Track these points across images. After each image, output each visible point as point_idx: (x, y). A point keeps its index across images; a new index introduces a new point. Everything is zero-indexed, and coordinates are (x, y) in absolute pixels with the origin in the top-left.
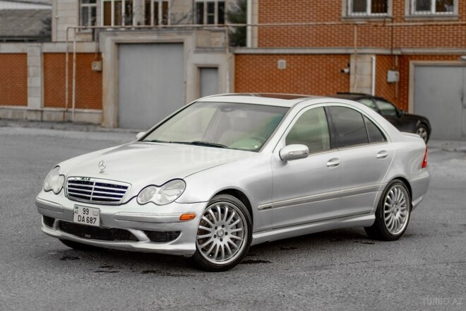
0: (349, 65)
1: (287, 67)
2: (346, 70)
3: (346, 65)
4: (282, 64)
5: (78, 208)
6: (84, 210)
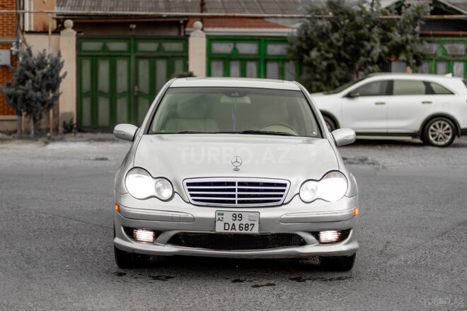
5: (223, 214)
6: (235, 216)
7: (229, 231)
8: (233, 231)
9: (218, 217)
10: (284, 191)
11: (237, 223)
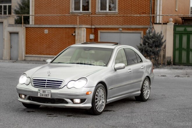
0: (75, 32)
1: (48, 33)
2: (74, 34)
3: (74, 32)
4: (46, 31)
5: (40, 90)
6: (43, 91)
7: (42, 96)
8: (43, 96)
9: (39, 91)
10: (61, 84)
11: (44, 94)
